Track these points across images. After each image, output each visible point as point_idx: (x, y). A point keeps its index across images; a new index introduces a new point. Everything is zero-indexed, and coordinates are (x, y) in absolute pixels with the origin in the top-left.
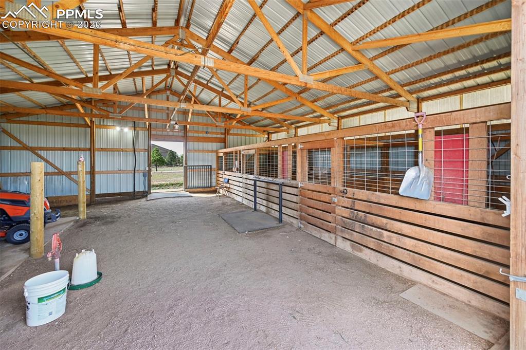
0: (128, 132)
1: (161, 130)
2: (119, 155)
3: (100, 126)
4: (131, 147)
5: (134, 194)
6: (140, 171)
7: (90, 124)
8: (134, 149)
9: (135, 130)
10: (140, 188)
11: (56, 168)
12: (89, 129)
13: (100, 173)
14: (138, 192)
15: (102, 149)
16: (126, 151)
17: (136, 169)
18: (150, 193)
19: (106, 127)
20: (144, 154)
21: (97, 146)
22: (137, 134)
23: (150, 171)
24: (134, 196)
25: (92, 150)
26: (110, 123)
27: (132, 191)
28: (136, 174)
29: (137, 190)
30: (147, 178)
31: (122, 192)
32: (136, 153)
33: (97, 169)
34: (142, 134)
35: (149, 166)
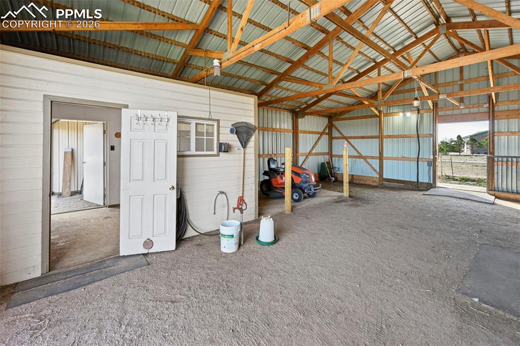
0: (412, 117)
1: (452, 108)
2: (404, 142)
3: (387, 115)
4: (415, 133)
5: (418, 184)
6: (424, 160)
7: (378, 114)
8: (418, 134)
9: (418, 113)
10: (424, 179)
11: (358, 153)
12: (378, 118)
13: (388, 158)
14: (422, 183)
15: (389, 137)
16: (409, 137)
17: (420, 157)
18: (435, 187)
19: (391, 114)
20: (430, 139)
21: (385, 133)
22: (422, 118)
23: (435, 159)
24: (416, 186)
25: (380, 137)
26: (395, 110)
27: (415, 180)
28: (419, 162)
29: (420, 181)
30: (432, 167)
31: (405, 180)
32: (420, 138)
33: (385, 155)
34: (427, 117)
35: (434, 153)
